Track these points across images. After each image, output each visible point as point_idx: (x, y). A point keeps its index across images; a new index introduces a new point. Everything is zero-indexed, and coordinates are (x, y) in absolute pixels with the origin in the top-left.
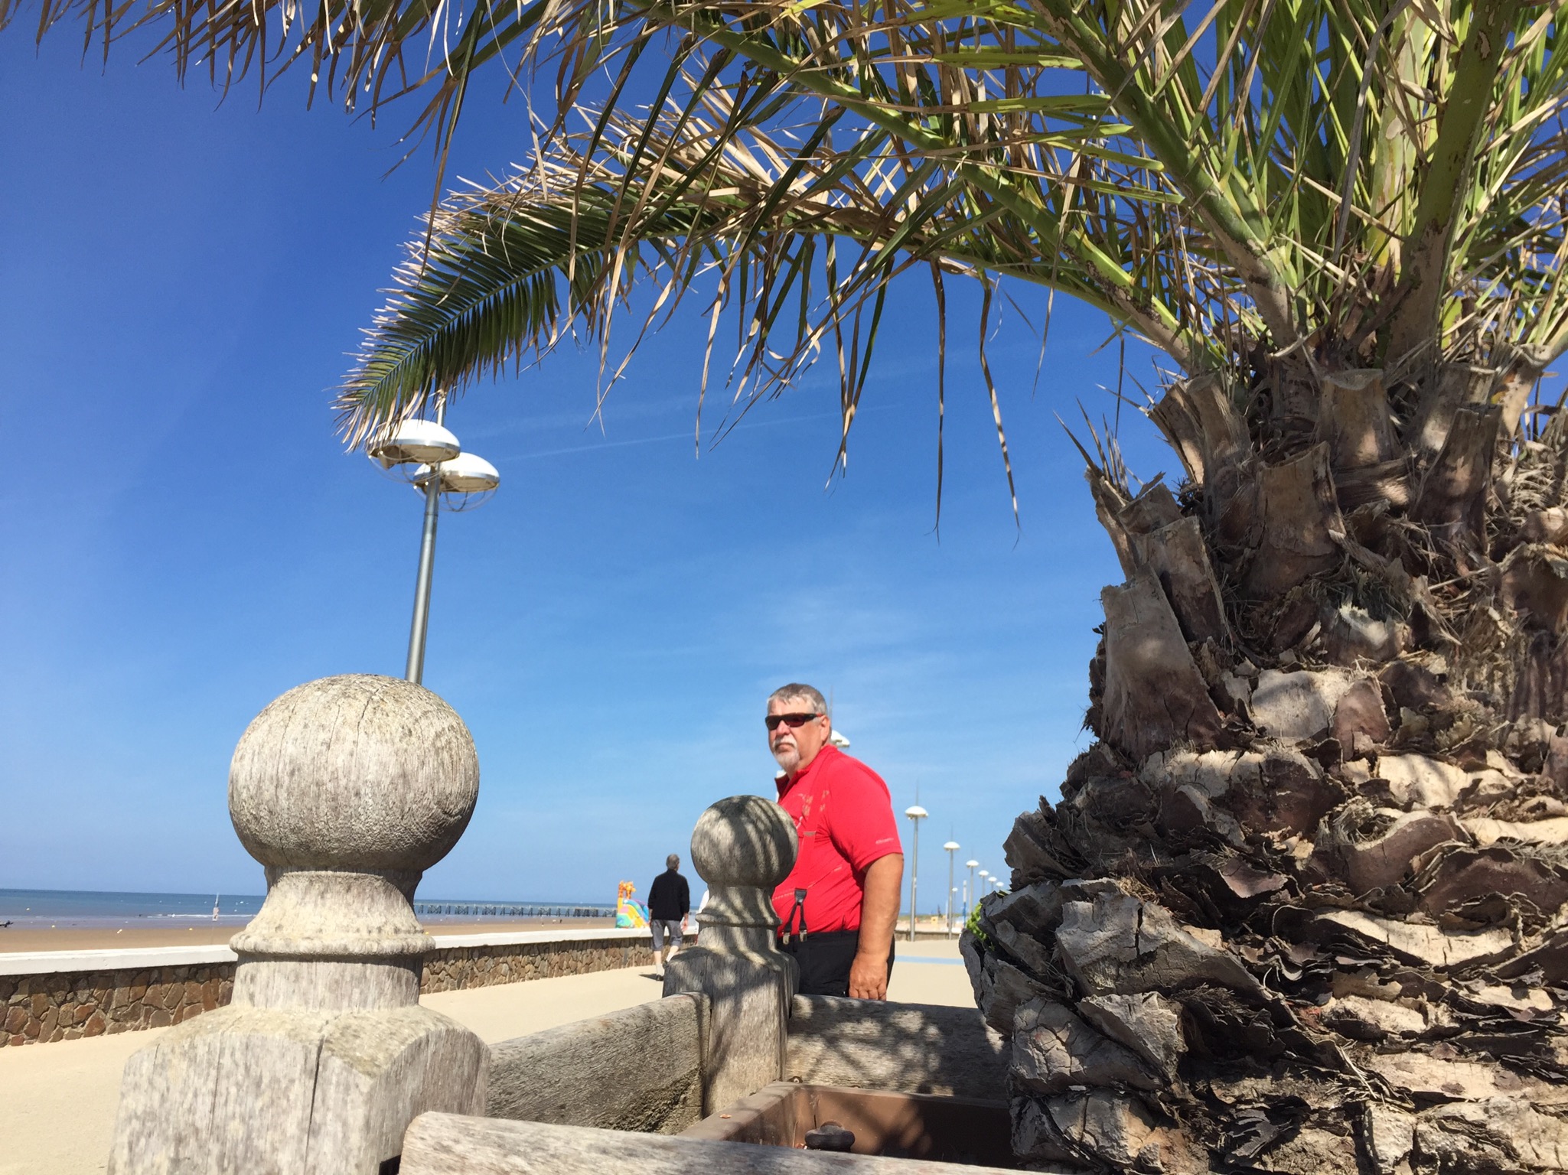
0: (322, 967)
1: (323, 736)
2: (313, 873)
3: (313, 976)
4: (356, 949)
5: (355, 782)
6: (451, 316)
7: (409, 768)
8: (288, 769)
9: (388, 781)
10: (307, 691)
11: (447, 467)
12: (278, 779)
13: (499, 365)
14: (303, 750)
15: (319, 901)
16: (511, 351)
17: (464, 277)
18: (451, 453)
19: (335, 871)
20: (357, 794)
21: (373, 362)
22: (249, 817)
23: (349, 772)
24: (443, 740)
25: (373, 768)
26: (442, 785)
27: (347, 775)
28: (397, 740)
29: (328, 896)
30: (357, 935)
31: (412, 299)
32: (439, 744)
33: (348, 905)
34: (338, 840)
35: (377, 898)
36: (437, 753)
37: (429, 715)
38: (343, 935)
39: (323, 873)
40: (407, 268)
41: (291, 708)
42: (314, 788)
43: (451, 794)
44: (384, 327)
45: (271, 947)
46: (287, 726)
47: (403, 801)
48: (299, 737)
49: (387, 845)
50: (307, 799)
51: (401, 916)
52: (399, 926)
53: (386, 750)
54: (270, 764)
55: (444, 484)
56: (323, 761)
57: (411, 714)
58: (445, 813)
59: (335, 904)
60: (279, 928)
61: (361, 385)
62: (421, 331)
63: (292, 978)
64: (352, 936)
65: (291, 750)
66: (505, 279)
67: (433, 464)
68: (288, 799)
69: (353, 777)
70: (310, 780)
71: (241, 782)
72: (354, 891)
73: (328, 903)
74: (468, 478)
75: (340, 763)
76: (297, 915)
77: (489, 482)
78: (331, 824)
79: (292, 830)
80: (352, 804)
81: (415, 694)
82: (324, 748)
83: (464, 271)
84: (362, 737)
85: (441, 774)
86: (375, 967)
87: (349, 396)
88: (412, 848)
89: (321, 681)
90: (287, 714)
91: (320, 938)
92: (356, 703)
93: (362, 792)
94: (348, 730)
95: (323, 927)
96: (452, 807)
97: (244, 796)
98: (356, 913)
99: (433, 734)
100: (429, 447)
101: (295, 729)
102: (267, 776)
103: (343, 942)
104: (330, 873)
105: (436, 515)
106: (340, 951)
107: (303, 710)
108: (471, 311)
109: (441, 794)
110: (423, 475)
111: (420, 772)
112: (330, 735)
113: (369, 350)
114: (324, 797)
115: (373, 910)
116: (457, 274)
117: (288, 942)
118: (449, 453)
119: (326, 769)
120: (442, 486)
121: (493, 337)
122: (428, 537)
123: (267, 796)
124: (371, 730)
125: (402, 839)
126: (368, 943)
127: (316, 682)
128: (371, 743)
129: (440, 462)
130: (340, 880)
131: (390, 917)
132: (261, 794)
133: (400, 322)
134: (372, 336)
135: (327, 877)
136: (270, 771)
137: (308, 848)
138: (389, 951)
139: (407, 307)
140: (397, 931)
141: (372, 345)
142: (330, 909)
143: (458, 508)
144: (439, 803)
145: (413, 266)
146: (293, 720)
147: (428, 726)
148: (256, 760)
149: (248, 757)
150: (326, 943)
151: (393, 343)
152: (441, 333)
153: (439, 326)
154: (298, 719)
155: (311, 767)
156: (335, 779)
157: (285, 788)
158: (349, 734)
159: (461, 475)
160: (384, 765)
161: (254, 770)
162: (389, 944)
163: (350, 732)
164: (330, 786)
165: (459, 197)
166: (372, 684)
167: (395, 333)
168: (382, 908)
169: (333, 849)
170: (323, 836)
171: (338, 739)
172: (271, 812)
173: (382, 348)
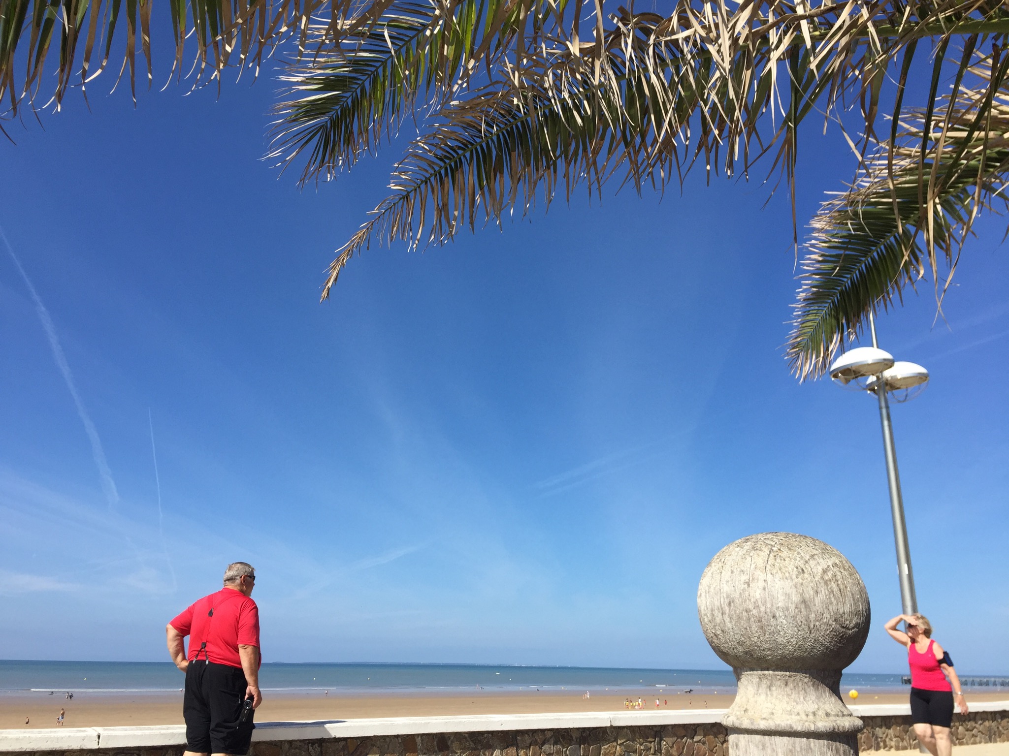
0: (778, 739)
1: (744, 578)
2: (760, 672)
3: (774, 746)
4: (799, 728)
5: (771, 609)
6: (845, 280)
7: (807, 596)
8: (727, 601)
9: (794, 606)
10: (732, 547)
11: (888, 374)
12: (722, 609)
13: (888, 302)
14: (733, 588)
15: (769, 693)
16: (893, 289)
17: (847, 252)
18: (889, 364)
19: (774, 671)
20: (774, 617)
21: (803, 323)
22: (712, 635)
23: (765, 602)
24: (830, 574)
25: (781, 598)
26: (835, 607)
27: (764, 604)
28: (794, 577)
29: (774, 688)
30: (798, 717)
31: (817, 277)
32: (826, 578)
33: (788, 695)
34: (769, 650)
35: (808, 690)
36: (826, 583)
37: (816, 557)
38: (788, 717)
39: (766, 672)
40: (809, 259)
41: (723, 560)
42: (745, 614)
43: (844, 613)
44: (805, 300)
45: (742, 724)
46: (721, 573)
47: (807, 619)
48: (730, 579)
49: (805, 652)
50: (742, 622)
51: (829, 703)
52: (829, 711)
53: (788, 584)
54: (716, 599)
55: (889, 386)
56: (747, 595)
57: (802, 558)
58: (843, 627)
59: (779, 694)
60: (746, 711)
61: (799, 339)
62: (829, 295)
63: (761, 747)
64: (795, 718)
65: (726, 589)
66: (875, 244)
67: (878, 374)
68: (731, 622)
69: (769, 605)
70: (741, 609)
71: (703, 612)
72: (791, 685)
73: (775, 693)
74: (905, 378)
75: (758, 596)
76: (756, 702)
77: (921, 378)
78: (762, 638)
79: (738, 643)
80: (772, 624)
81: (804, 543)
82: (746, 586)
83: (846, 249)
84: (770, 577)
85: (832, 599)
86: (816, 741)
87: (793, 348)
88: (823, 654)
89: (740, 541)
90: (720, 564)
91: (773, 719)
92: (761, 553)
93: (777, 615)
94: (759, 573)
95: (774, 711)
96: (848, 622)
97: (706, 620)
98: (795, 701)
99: (820, 570)
100: (872, 364)
101: (726, 575)
102: (716, 607)
103: (789, 722)
104: (771, 672)
105: (887, 407)
106: (788, 729)
107: (729, 561)
108: (857, 272)
109: (836, 614)
110: (872, 383)
111: (816, 599)
112: (748, 577)
113: (799, 316)
114: (752, 619)
115: (807, 699)
116: (841, 252)
117: (752, 721)
118: (887, 364)
119: (750, 600)
120: (888, 388)
121: (878, 286)
122: (886, 423)
123: (718, 620)
124: (774, 571)
125: (814, 647)
126: (806, 724)
127: (737, 542)
128: (776, 580)
129: (881, 372)
130: (779, 677)
131: (821, 704)
132: (715, 619)
133: (814, 293)
134: (798, 308)
135: (770, 675)
136: (717, 604)
137: (752, 655)
138: (823, 729)
139: (815, 283)
140: (828, 715)
141: (800, 313)
142: (777, 698)
143: (901, 399)
144: (836, 620)
145: (813, 256)
146: (724, 568)
147: (816, 565)
148: (707, 596)
149: (703, 594)
150: (777, 723)
151: (812, 308)
152: (842, 293)
153: (839, 288)
154: (727, 568)
155: (741, 600)
156: (757, 607)
157: (727, 615)
158: (761, 576)
159: (899, 377)
160: (788, 596)
161: (708, 603)
162: (823, 725)
163: (761, 574)
164: (755, 612)
165: (829, 204)
166: (772, 540)
167: (811, 302)
168: (814, 698)
169: (768, 656)
170: (759, 647)
171: (753, 579)
172: (722, 631)
173: (806, 313)
